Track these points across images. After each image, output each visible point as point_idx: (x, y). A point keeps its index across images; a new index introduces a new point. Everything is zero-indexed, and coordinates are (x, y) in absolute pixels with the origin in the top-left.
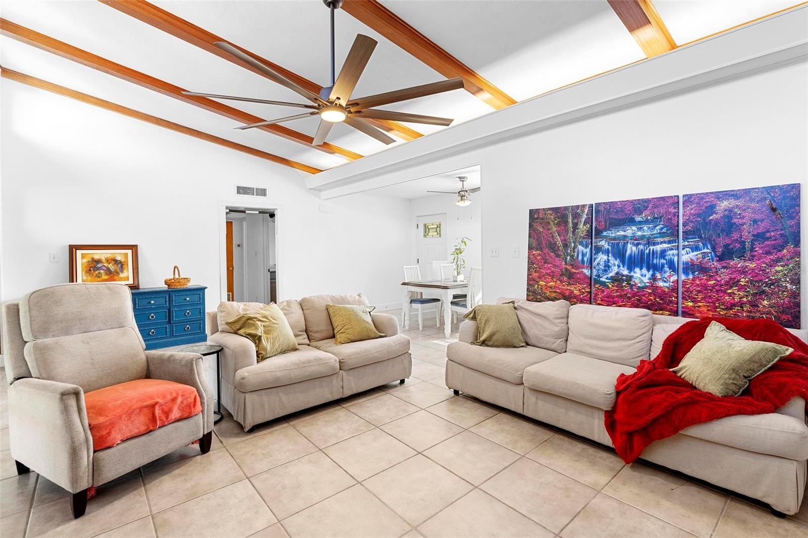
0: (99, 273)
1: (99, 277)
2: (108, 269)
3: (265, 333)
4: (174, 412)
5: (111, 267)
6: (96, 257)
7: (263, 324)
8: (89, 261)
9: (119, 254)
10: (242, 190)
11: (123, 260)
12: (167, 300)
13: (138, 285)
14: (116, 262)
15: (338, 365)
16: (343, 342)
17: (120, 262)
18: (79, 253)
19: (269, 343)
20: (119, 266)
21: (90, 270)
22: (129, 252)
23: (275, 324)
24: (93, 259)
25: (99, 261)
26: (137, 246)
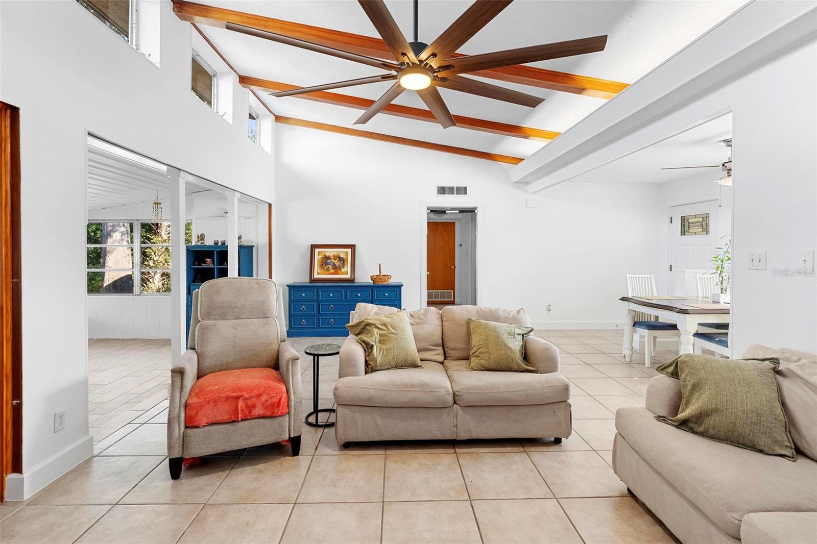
0: (328, 267)
1: (328, 271)
2: (334, 264)
3: (380, 342)
4: (257, 409)
5: (337, 262)
6: (327, 254)
7: (380, 332)
8: (322, 258)
9: (342, 252)
10: (442, 190)
11: (344, 258)
12: (371, 294)
13: (354, 279)
14: (340, 259)
15: (450, 399)
16: (474, 368)
17: (343, 259)
18: (317, 250)
19: (381, 354)
20: (342, 262)
21: (323, 265)
22: (349, 250)
23: (393, 333)
24: (325, 255)
25: (328, 258)
26: (355, 245)
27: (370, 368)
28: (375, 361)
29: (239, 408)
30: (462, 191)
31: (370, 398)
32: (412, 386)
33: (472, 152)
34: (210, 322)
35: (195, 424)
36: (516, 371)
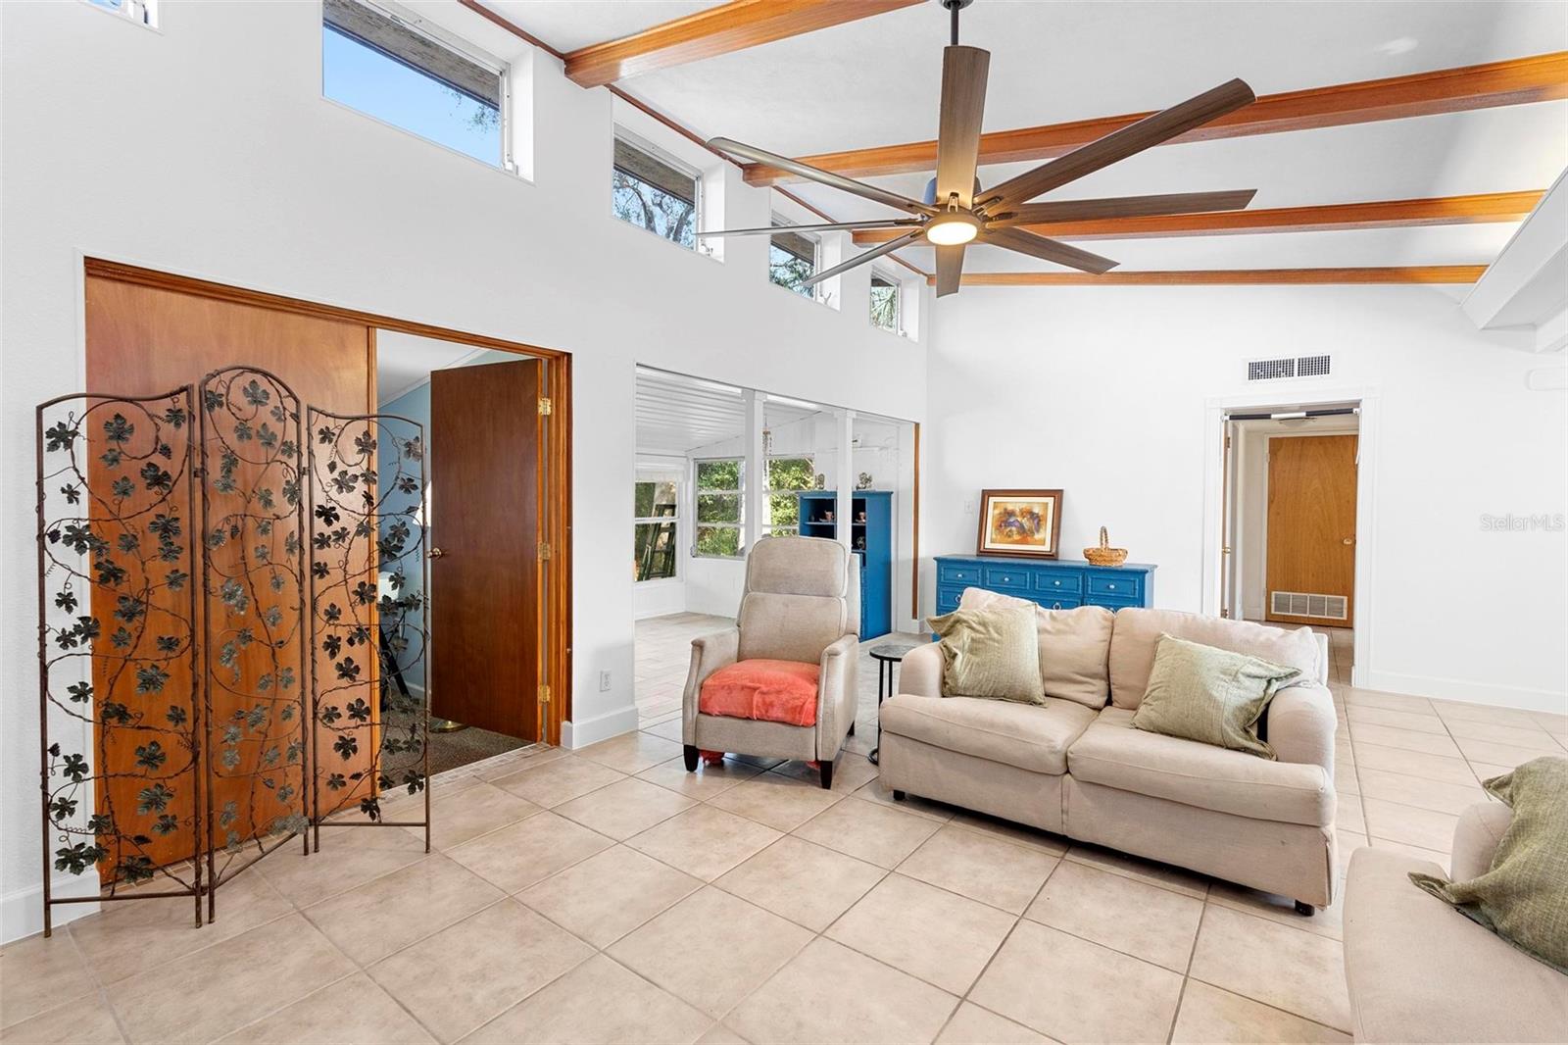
0: (1010, 531)
1: (1010, 536)
2: (1022, 526)
4: (775, 709)
5: (1026, 523)
6: (1010, 507)
8: (1000, 513)
9: (1036, 504)
10: (1260, 371)
11: (1040, 514)
12: (1080, 583)
13: (1057, 552)
14: (1032, 515)
17: (1038, 517)
18: (992, 500)
20: (1036, 521)
21: (1001, 526)
22: (1050, 501)
23: (994, 640)
24: (1005, 509)
25: (1011, 514)
26: (1061, 491)
27: (948, 689)
28: (955, 679)
29: (755, 703)
30: (1317, 366)
31: (926, 731)
32: (992, 725)
33: (1345, 273)
34: (760, 594)
35: (707, 710)
36: (1220, 746)
